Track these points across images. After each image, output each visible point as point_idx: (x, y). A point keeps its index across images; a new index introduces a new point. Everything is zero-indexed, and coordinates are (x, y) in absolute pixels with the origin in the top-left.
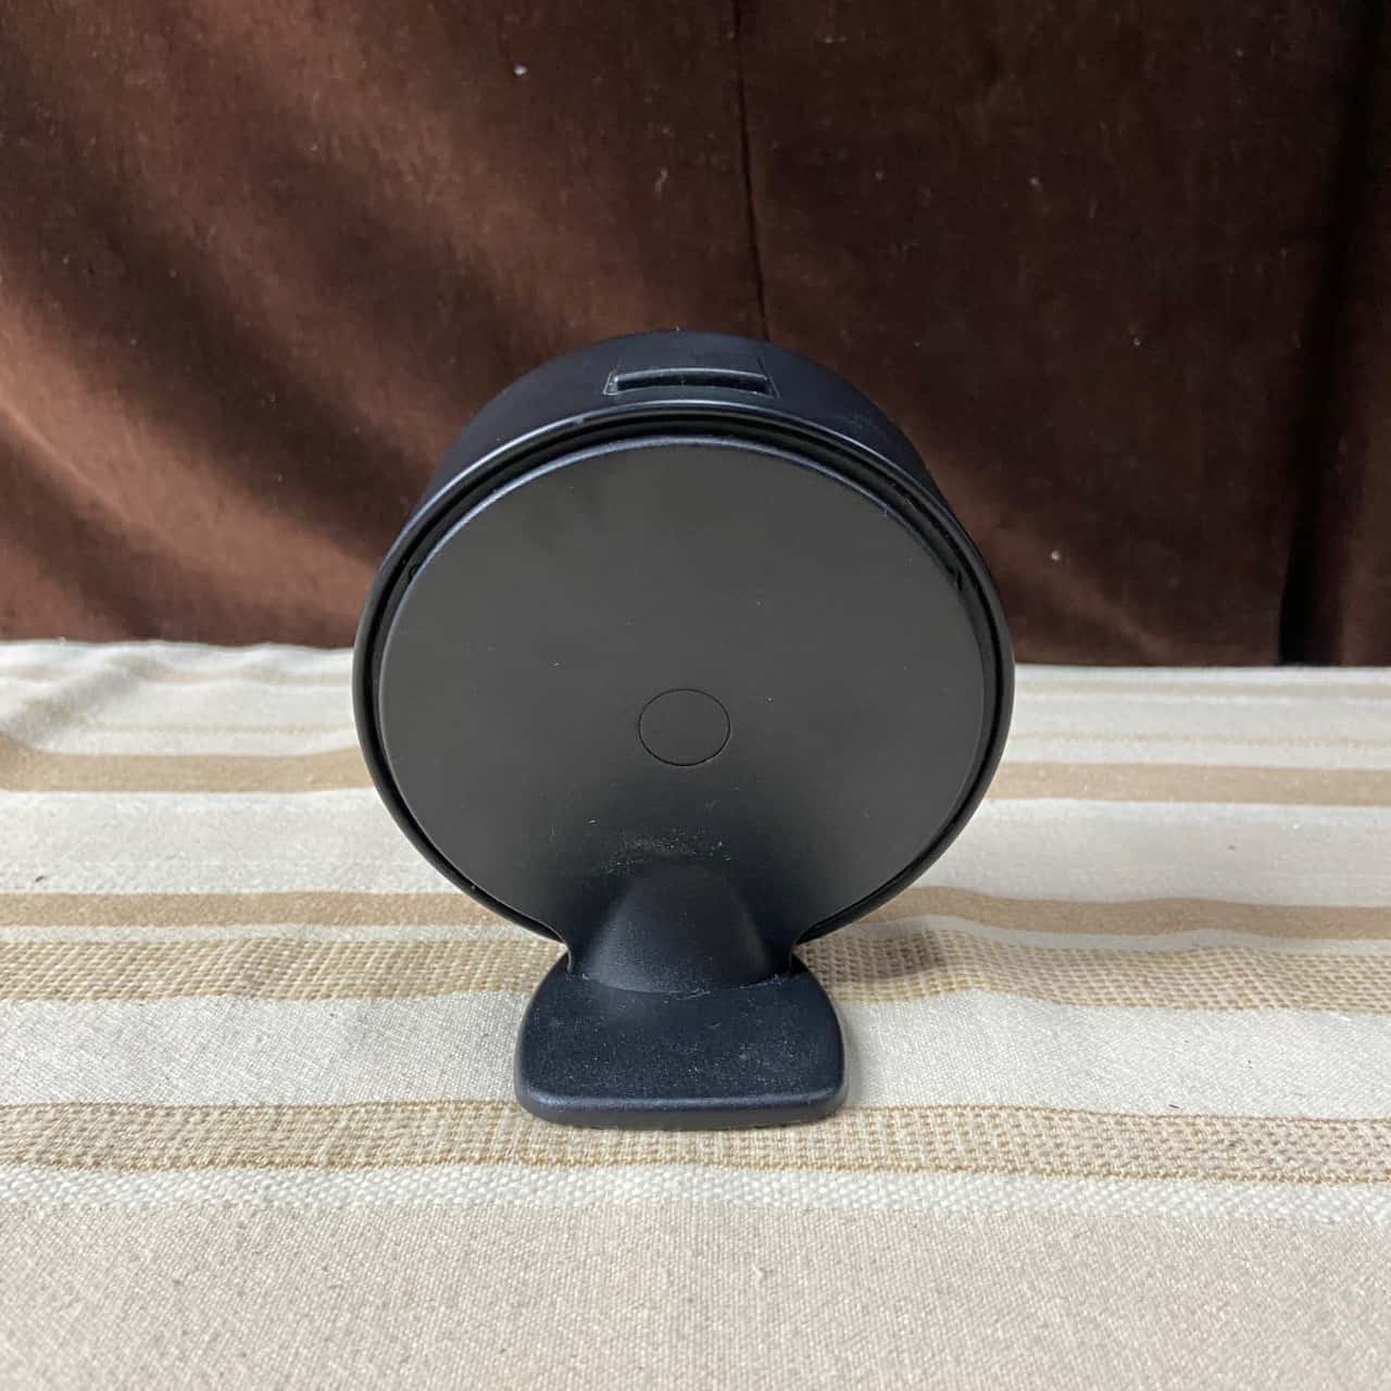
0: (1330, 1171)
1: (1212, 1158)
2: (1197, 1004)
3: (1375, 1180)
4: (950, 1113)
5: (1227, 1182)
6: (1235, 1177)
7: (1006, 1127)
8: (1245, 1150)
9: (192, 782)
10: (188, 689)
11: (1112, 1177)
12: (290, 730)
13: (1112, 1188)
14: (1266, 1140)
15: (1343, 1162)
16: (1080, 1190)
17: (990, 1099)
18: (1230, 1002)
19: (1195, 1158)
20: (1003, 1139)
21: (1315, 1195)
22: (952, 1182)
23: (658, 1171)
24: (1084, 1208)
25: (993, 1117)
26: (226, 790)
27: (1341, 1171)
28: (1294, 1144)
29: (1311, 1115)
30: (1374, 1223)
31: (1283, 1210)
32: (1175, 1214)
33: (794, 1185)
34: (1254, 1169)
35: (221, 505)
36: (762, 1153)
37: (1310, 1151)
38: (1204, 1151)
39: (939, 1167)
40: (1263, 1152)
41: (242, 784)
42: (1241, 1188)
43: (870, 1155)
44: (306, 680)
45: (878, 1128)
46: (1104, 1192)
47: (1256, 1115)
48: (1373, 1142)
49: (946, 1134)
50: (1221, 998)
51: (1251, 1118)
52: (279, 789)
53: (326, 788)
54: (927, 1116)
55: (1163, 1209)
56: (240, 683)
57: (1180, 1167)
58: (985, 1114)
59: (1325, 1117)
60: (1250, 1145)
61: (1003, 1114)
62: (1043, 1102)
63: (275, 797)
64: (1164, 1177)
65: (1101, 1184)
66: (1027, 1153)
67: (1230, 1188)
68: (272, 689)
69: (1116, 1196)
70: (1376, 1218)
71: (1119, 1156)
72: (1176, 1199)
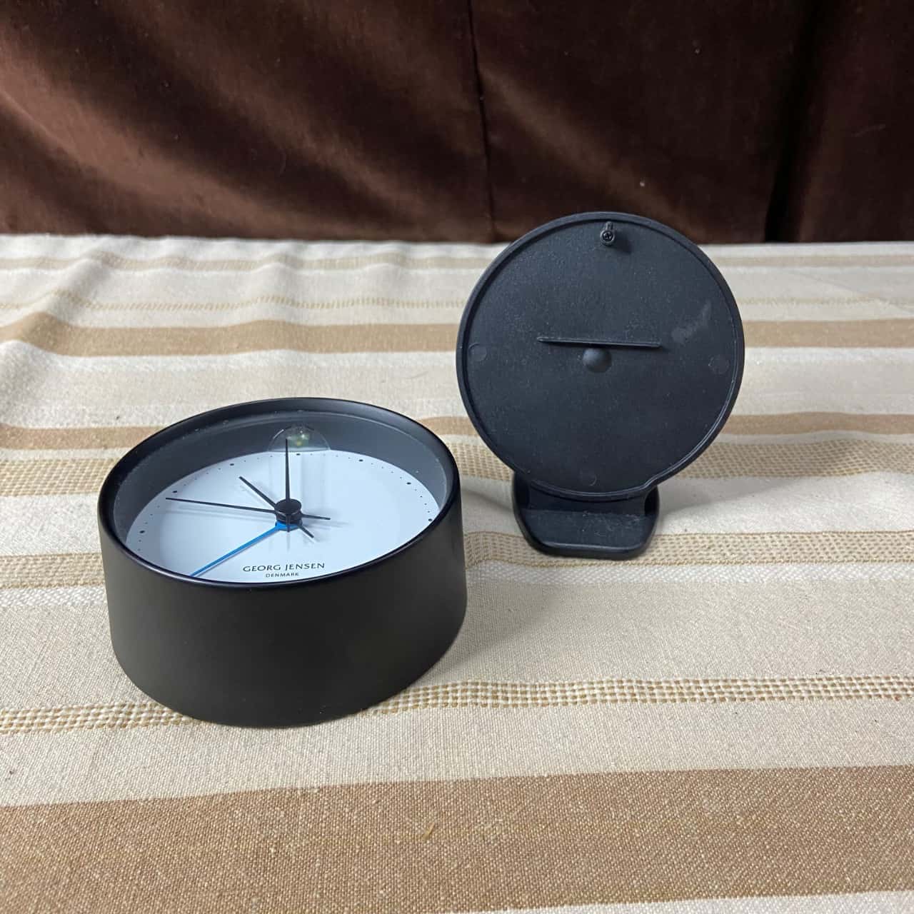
0: (749, 559)
1: (700, 554)
2: (700, 475)
3: (767, 562)
5: (705, 565)
6: (708, 563)
8: (714, 550)
9: (169, 347)
10: (138, 274)
11: (657, 566)
12: (210, 306)
13: (656, 570)
14: (724, 545)
15: (755, 554)
16: (643, 572)
18: (716, 474)
19: (693, 555)
21: (741, 570)
24: (644, 580)
26: (192, 354)
27: (753, 559)
28: (735, 546)
29: (746, 531)
30: (763, 582)
31: (726, 578)
32: (681, 581)
34: (717, 559)
35: (141, 154)
37: (742, 549)
38: (697, 551)
40: (722, 550)
41: (198, 349)
42: (710, 568)
44: (205, 266)
46: (653, 573)
47: (722, 532)
48: (770, 544)
50: (712, 471)
51: (719, 534)
52: (220, 352)
53: (245, 351)
55: (676, 579)
56: (169, 270)
57: (686, 559)
59: (751, 532)
60: (717, 548)
63: (219, 358)
64: (678, 564)
65: (652, 569)
67: (705, 568)
68: (188, 273)
69: (658, 574)
70: (764, 580)
71: (660, 555)
72: (682, 574)
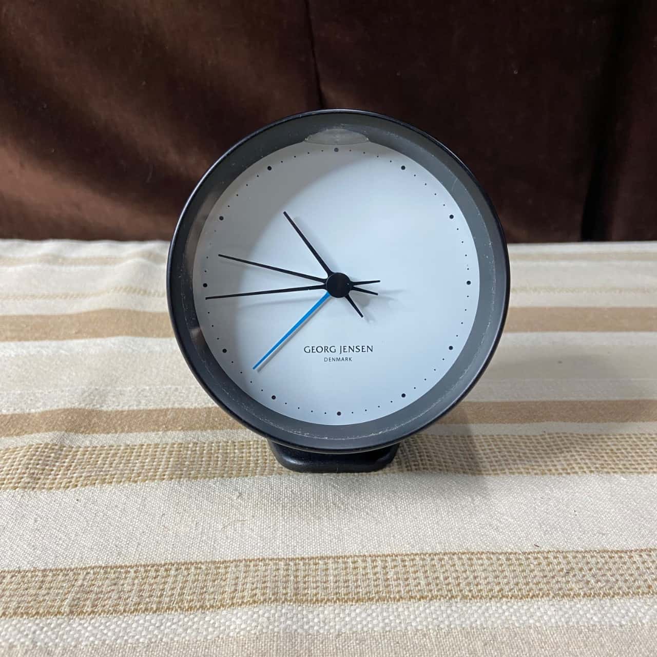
0: (620, 588)
1: (557, 582)
2: (546, 471)
3: (643, 593)
4: (417, 558)
5: (565, 600)
6: (569, 595)
7: (448, 567)
8: (574, 576)
9: (9, 334)
10: (11, 269)
11: (504, 599)
12: (66, 296)
13: (504, 607)
14: (586, 568)
15: (626, 581)
16: (487, 610)
17: (439, 549)
18: (563, 469)
19: (548, 583)
20: (446, 574)
21: (612, 606)
22: (418, 607)
23: (256, 610)
24: (489, 623)
25: (441, 560)
26: (27, 339)
27: (625, 588)
28: (600, 569)
29: (608, 547)
30: (643, 624)
31: (595, 619)
32: (538, 624)
33: (332, 616)
34: (579, 589)
36: (315, 591)
37: (609, 574)
38: (553, 577)
39: (411, 597)
40: (584, 576)
41: (37, 335)
42: (573, 603)
43: (374, 590)
44: (75, 262)
45: (378, 569)
46: (500, 611)
47: (580, 549)
48: (641, 566)
49: (415, 572)
50: (559, 467)
51: (577, 552)
52: (57, 338)
53: (83, 337)
54: (406, 560)
55: (531, 621)
56: (39, 266)
57: (540, 590)
58: (436, 558)
59: (615, 549)
60: (577, 572)
61: (446, 558)
62: (467, 549)
63: (54, 343)
64: (532, 598)
65: (498, 605)
66: (459, 584)
67: (567, 603)
68: (56, 268)
69: (507, 614)
70: (644, 621)
71: (508, 583)
72: (538, 614)
